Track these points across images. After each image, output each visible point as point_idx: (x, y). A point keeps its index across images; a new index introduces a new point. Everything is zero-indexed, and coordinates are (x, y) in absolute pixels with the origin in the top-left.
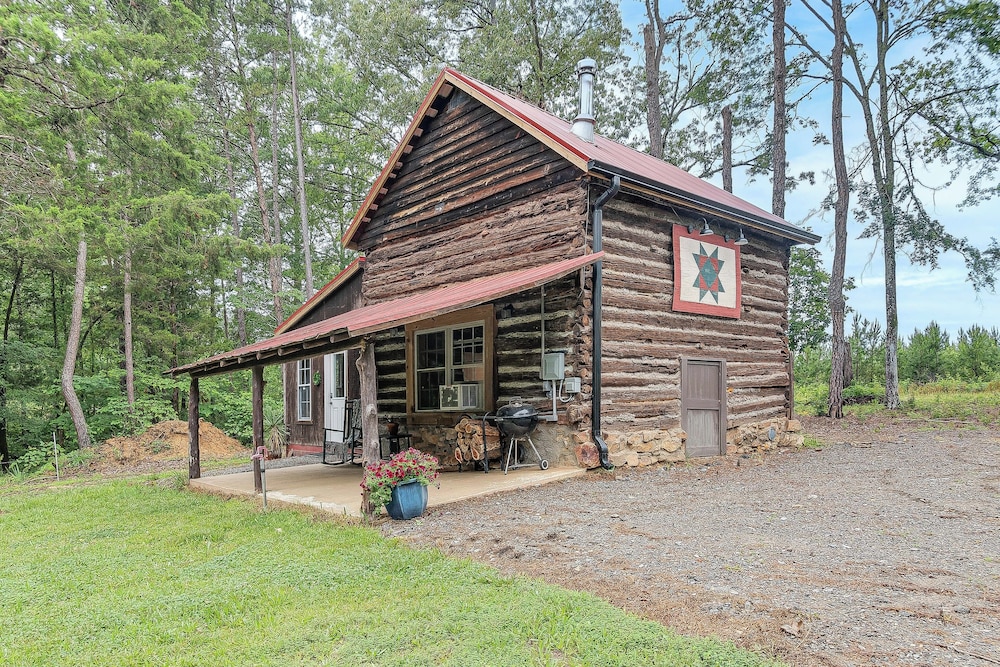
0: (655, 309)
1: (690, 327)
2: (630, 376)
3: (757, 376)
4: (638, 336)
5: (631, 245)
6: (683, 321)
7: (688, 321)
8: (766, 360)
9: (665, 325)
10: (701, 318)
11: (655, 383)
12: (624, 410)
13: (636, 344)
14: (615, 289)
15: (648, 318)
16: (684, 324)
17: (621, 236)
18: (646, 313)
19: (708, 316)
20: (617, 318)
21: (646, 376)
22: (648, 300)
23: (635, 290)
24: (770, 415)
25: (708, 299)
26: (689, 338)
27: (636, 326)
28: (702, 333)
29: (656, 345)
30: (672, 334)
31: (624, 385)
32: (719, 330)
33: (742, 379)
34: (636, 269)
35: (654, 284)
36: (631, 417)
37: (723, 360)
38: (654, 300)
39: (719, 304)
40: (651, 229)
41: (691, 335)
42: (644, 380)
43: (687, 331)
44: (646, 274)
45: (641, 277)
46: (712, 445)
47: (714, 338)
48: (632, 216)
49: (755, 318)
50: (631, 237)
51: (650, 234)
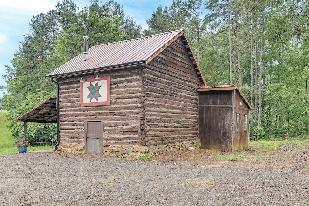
0: (76, 107)
1: (90, 111)
2: (70, 127)
3: (119, 127)
4: (73, 115)
5: (70, 90)
6: (87, 109)
7: (88, 109)
8: (128, 120)
9: (81, 111)
10: (93, 107)
11: (77, 129)
12: (67, 136)
13: (72, 118)
14: (64, 104)
15: (75, 110)
16: (87, 110)
17: (67, 89)
18: (74, 109)
19: (96, 106)
20: (66, 111)
21: (75, 127)
22: (74, 105)
23: (70, 103)
24: (129, 143)
25: (94, 100)
26: (89, 114)
27: (72, 113)
28: (95, 112)
29: (78, 118)
30: (83, 113)
31: (68, 130)
32: (102, 110)
33: (111, 128)
34: (70, 97)
35: (75, 100)
36: (69, 139)
37: (102, 121)
38: (76, 104)
39: (99, 101)
40: (75, 84)
41: (90, 113)
42: (74, 128)
43: (89, 112)
44: (72, 98)
45: (71, 99)
46: (99, 151)
47: (100, 113)
48: (68, 82)
49: (120, 103)
50: (70, 88)
51: (75, 85)
